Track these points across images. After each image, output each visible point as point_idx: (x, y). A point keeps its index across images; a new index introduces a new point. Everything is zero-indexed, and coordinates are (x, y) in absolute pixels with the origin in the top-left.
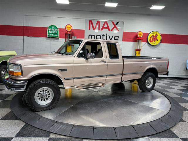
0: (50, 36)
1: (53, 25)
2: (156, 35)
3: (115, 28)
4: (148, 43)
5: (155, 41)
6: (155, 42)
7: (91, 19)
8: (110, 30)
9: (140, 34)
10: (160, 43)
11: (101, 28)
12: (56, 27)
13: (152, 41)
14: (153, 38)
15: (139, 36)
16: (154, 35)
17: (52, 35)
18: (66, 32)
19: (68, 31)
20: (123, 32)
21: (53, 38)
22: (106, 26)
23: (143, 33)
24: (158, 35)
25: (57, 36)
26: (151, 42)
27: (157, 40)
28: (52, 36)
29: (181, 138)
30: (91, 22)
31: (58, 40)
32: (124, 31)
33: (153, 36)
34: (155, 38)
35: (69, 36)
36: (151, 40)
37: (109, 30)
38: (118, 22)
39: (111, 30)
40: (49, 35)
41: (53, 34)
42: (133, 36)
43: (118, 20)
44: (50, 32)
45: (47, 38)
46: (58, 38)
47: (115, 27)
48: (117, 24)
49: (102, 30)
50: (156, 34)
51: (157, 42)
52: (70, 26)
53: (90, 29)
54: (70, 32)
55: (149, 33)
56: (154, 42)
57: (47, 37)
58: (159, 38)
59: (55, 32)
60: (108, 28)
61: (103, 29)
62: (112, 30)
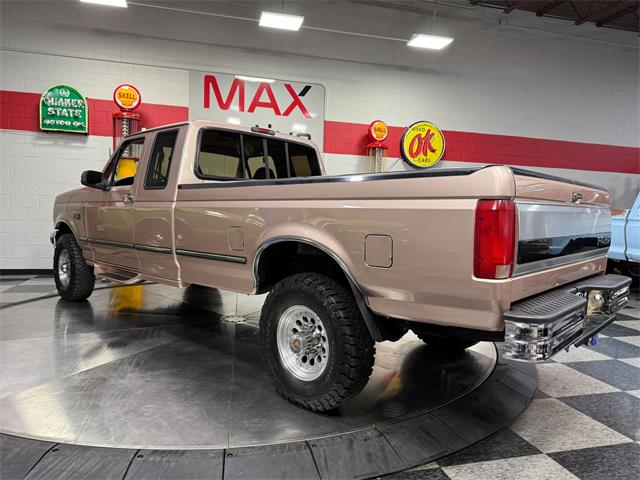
0: (50, 126)
1: (62, 87)
2: (429, 135)
3: (297, 107)
4: (405, 160)
5: (426, 154)
6: (425, 158)
7: (211, 70)
8: (282, 113)
9: (379, 130)
10: (442, 159)
11: (247, 105)
12: (75, 94)
13: (417, 153)
14: (420, 143)
15: (375, 136)
16: (423, 135)
17: (61, 122)
18: (118, 111)
19: (122, 109)
20: (325, 122)
21: (66, 136)
22: (265, 98)
23: (389, 128)
24: (433, 134)
25: (81, 127)
26: (412, 155)
27: (433, 151)
28: (59, 126)
29: (549, 455)
30: (210, 81)
31: (85, 142)
32: (328, 119)
33: (419, 136)
34: (424, 144)
35: (130, 125)
36: (415, 150)
37: (278, 112)
38: (307, 89)
39: (282, 110)
40: (48, 122)
41: (62, 117)
42: (358, 136)
43: (308, 81)
44: (49, 109)
45: (41, 135)
46: (86, 134)
47: (297, 102)
48: (303, 93)
49: (251, 110)
50: (429, 131)
51: (433, 158)
52: (132, 92)
53: (207, 105)
54: (131, 111)
55: (406, 129)
56: (422, 156)
57: (39, 130)
58: (438, 143)
59: (71, 111)
60: (273, 105)
61: (257, 108)
62: (287, 113)
